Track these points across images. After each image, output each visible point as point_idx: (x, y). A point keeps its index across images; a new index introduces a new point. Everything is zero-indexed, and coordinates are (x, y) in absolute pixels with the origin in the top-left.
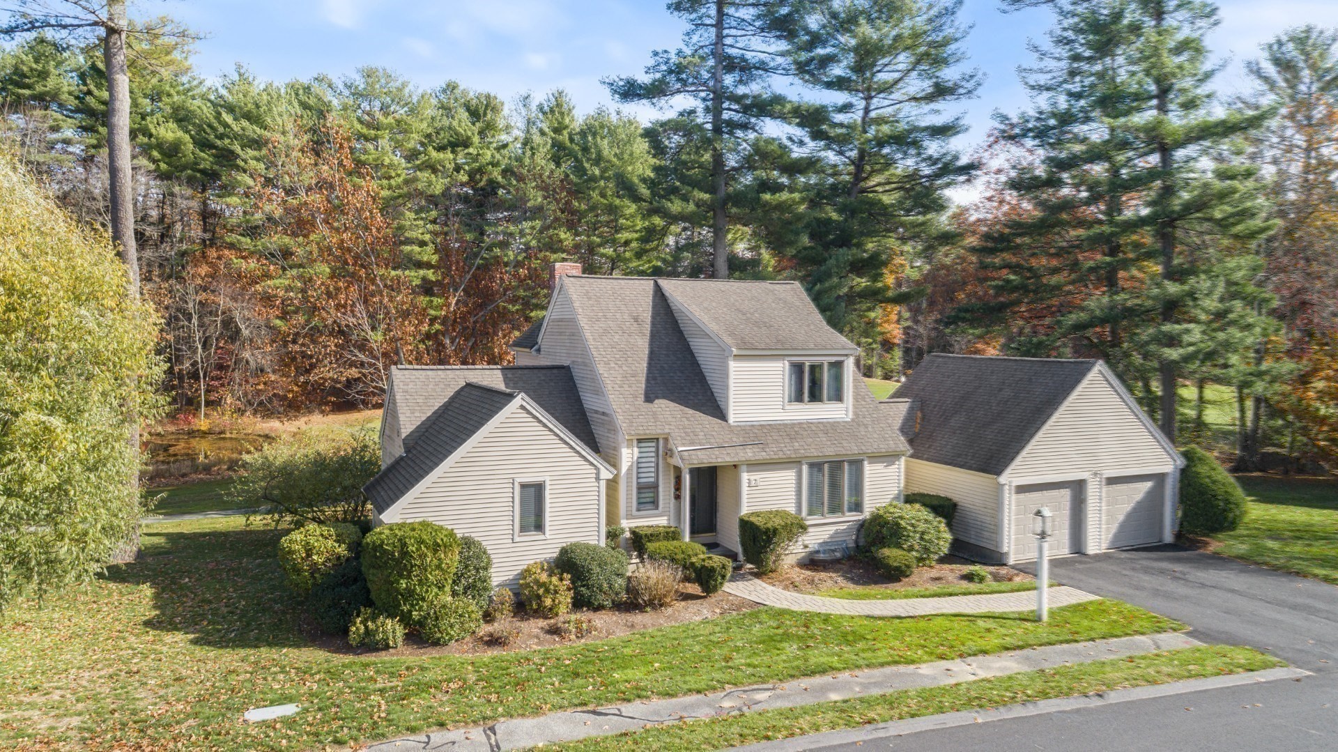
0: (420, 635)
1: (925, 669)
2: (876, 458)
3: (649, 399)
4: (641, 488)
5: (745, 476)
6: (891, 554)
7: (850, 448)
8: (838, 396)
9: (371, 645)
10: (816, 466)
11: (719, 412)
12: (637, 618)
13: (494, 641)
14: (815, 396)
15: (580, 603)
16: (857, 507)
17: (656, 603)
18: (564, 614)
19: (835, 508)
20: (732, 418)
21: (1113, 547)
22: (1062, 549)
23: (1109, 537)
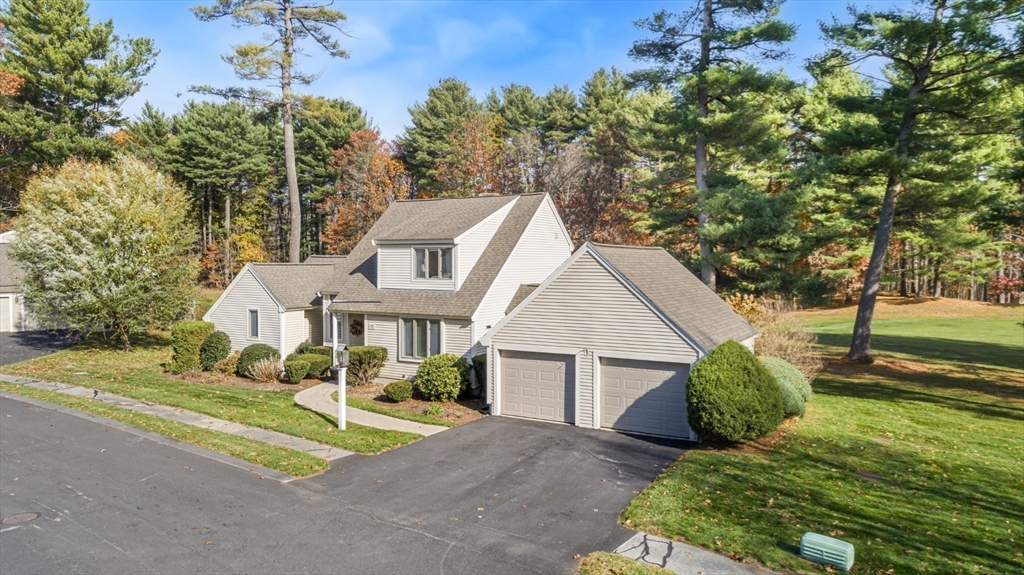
2: (451, 320)
5: (368, 321)
8: (450, 275)
12: (246, 383)
14: (433, 273)
15: (236, 373)
16: (438, 353)
17: (257, 380)
18: (231, 377)
19: (424, 350)
20: (379, 287)
21: (619, 428)
22: (558, 416)
23: (615, 418)
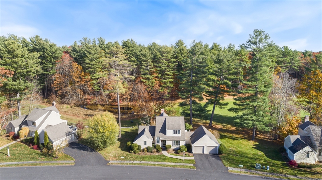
0: (135, 153)
1: (166, 163)
2: (181, 141)
3: (159, 133)
4: (157, 141)
5: (167, 141)
6: (179, 151)
7: (179, 140)
8: (179, 134)
9: (131, 153)
10: (174, 141)
11: (165, 134)
12: (152, 154)
13: (139, 154)
14: (176, 133)
15: (147, 152)
16: (180, 145)
17: (153, 153)
18: (146, 153)
19: (177, 145)
20: (167, 135)
21: (210, 153)
22: (202, 153)
23: (209, 152)
